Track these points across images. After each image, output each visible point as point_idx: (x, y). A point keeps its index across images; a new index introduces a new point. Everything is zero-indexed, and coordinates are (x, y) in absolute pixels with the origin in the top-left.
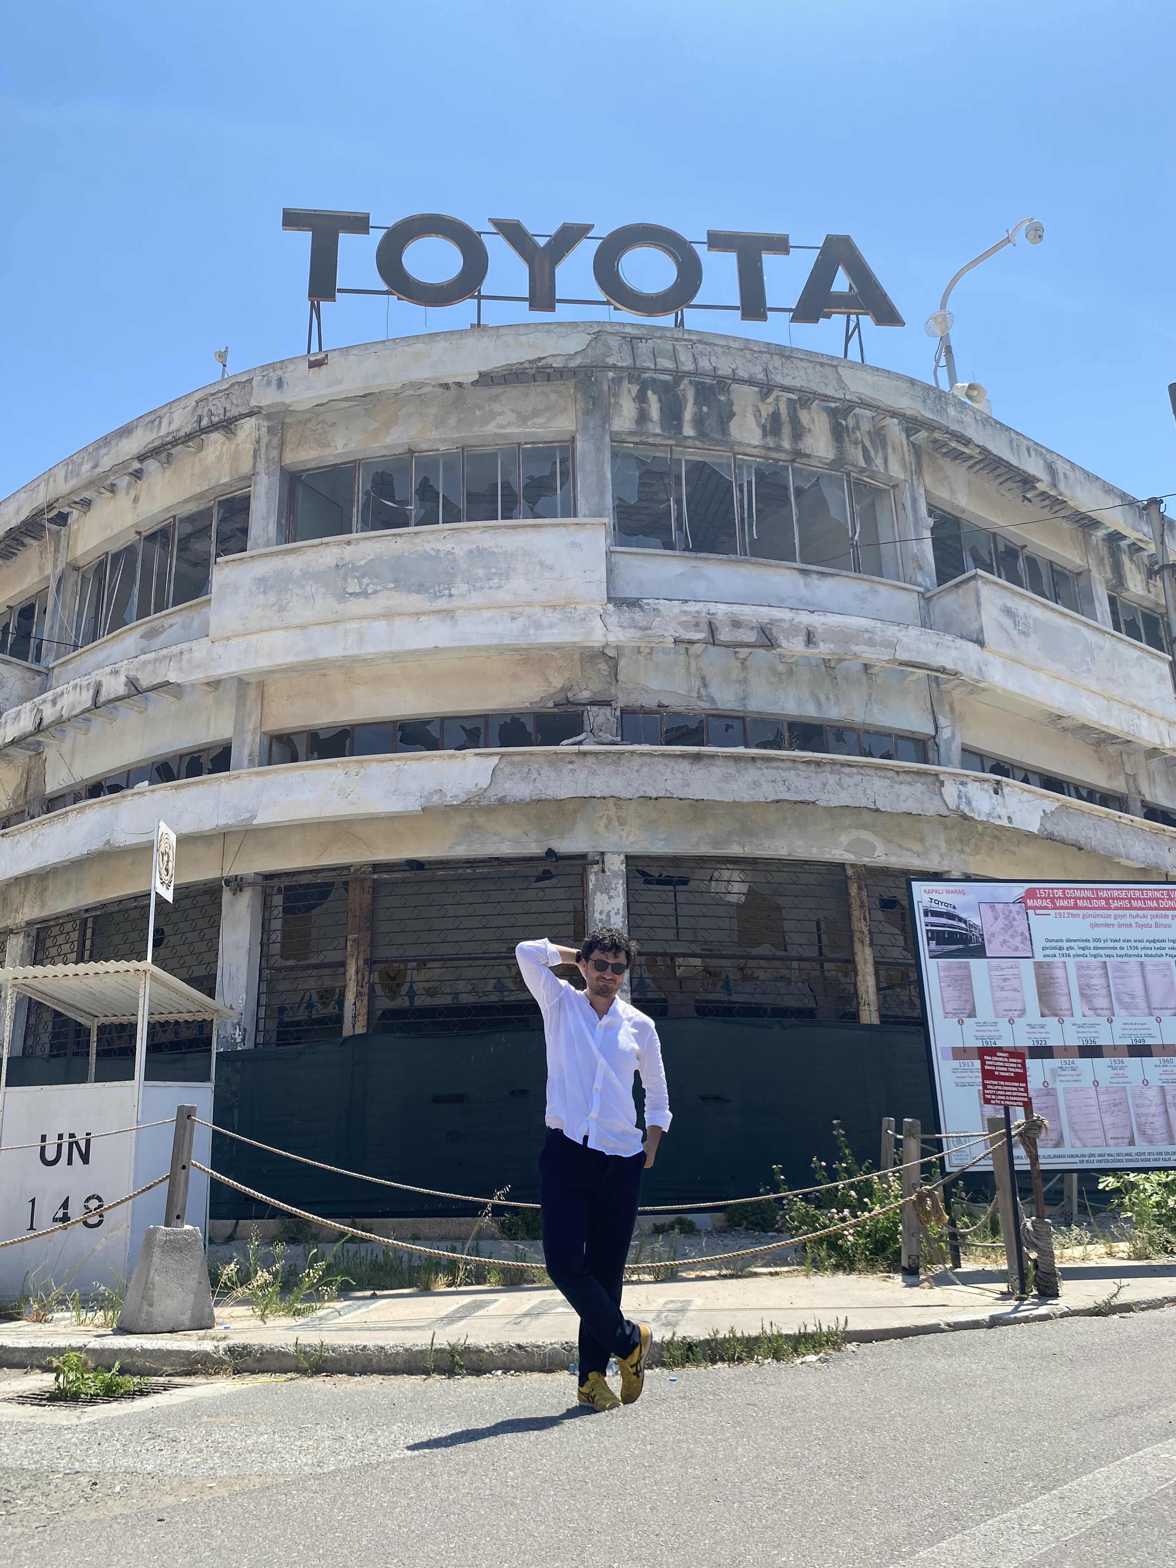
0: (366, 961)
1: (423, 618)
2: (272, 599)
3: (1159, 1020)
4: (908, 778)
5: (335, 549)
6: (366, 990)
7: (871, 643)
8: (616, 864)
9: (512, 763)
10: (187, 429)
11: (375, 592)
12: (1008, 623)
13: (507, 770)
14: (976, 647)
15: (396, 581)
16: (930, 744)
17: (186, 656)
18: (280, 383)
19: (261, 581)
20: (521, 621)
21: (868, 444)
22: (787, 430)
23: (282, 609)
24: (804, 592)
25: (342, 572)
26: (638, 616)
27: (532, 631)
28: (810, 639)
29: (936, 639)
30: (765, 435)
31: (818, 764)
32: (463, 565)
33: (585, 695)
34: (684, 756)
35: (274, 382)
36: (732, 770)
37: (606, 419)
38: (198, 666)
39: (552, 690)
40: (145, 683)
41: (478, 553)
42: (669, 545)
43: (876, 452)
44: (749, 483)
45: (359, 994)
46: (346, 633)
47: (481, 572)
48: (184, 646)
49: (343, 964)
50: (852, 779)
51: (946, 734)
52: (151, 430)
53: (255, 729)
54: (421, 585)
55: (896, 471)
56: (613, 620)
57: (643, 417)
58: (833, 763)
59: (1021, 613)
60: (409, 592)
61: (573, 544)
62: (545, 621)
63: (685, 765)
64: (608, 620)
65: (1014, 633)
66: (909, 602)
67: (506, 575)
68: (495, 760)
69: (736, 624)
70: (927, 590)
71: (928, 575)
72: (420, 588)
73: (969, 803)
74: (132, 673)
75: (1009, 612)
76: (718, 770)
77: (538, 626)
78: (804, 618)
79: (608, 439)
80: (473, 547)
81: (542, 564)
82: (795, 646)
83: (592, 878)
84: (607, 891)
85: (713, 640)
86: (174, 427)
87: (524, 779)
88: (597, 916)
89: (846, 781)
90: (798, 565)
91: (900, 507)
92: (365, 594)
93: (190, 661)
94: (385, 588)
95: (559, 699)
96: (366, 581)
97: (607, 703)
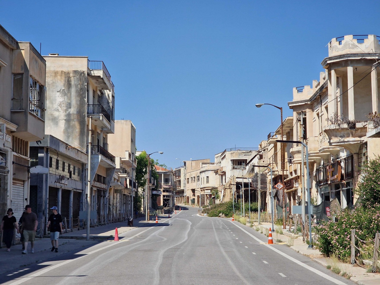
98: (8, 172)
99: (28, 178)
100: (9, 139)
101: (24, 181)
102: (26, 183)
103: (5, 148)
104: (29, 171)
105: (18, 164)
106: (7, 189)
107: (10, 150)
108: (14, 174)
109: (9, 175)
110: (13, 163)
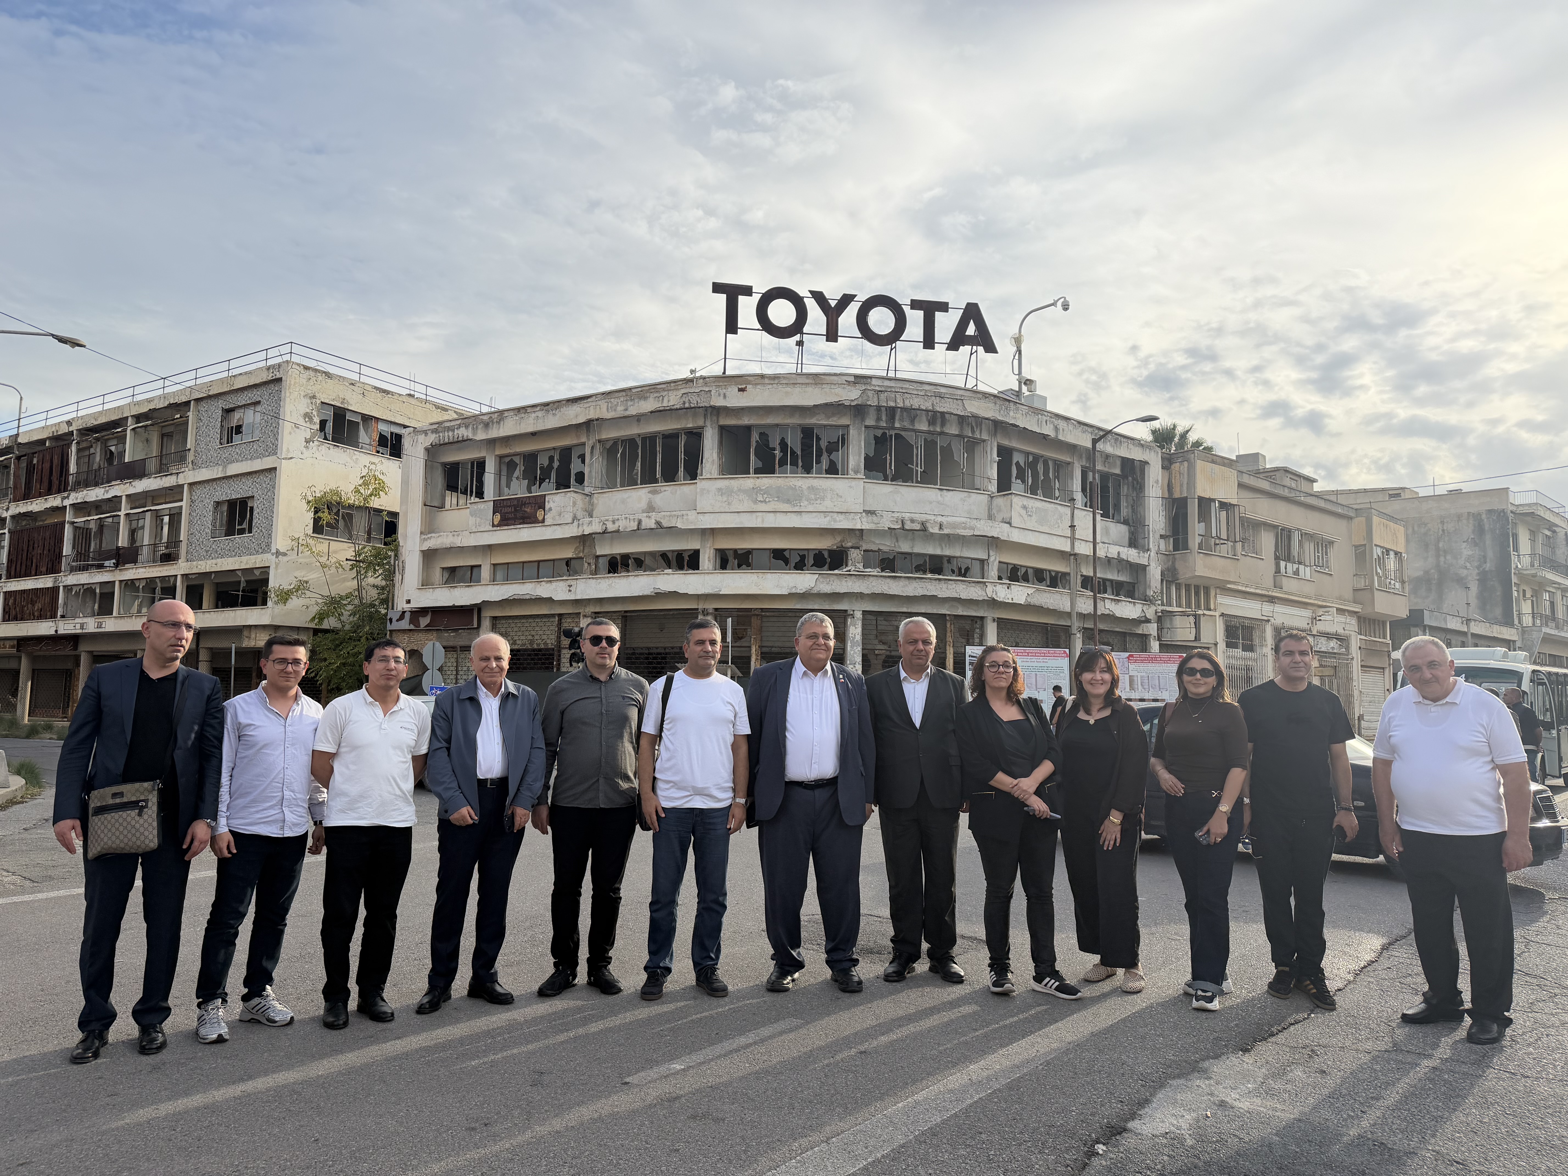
0: (759, 647)
1: (789, 514)
2: (725, 499)
3: (1039, 692)
4: (973, 585)
5: (752, 480)
6: (759, 658)
7: (965, 528)
8: (859, 615)
9: (823, 577)
10: (678, 407)
11: (769, 501)
12: (1023, 512)
13: (821, 580)
14: (1008, 525)
15: (778, 497)
16: (986, 562)
17: (685, 517)
18: (725, 396)
19: (719, 490)
20: (828, 518)
21: (974, 424)
22: (939, 421)
23: (729, 504)
24: (940, 498)
25: (755, 490)
26: (875, 518)
27: (832, 523)
28: (941, 528)
29: (991, 524)
30: (929, 425)
31: (940, 580)
32: (806, 493)
33: (849, 544)
34: (889, 577)
35: (722, 395)
36: (907, 583)
37: (863, 420)
38: (692, 523)
39: (836, 542)
40: (665, 524)
41: (812, 489)
42: (886, 479)
43: (977, 428)
44: (921, 445)
45: (756, 659)
46: (757, 517)
47: (813, 496)
48: (684, 513)
49: (750, 647)
50: (952, 585)
51: (992, 559)
52: (658, 401)
53: (710, 547)
54: (788, 500)
55: (985, 436)
56: (864, 520)
57: (879, 419)
58: (946, 579)
59: (1030, 507)
60: (784, 502)
61: (850, 487)
62: (838, 519)
63: (888, 580)
64: (863, 520)
65: (1025, 516)
66: (984, 499)
67: (823, 499)
68: (817, 576)
69: (912, 521)
70: (993, 493)
71: (993, 487)
72: (788, 501)
73: (996, 594)
74: (658, 519)
75: (1025, 507)
76: (902, 583)
77: (835, 521)
78: (940, 519)
79: (863, 429)
80: (810, 485)
81: (837, 495)
82: (936, 530)
83: (849, 620)
84: (854, 625)
85: (903, 528)
86: (671, 403)
87: (828, 584)
88: (850, 635)
89: (950, 587)
90: (938, 487)
91: (985, 454)
92: (765, 502)
93: (687, 519)
94: (773, 500)
95: (839, 545)
96: (765, 496)
97: (858, 548)
98: (1353, 659)
99: (1389, 665)
100: (1354, 621)
101: (1383, 668)
102: (1387, 671)
103: (1346, 632)
104: (1389, 656)
105: (1368, 650)
106: (1352, 679)
107: (1353, 633)
108: (1362, 661)
109: (1354, 662)
110: (1360, 648)
